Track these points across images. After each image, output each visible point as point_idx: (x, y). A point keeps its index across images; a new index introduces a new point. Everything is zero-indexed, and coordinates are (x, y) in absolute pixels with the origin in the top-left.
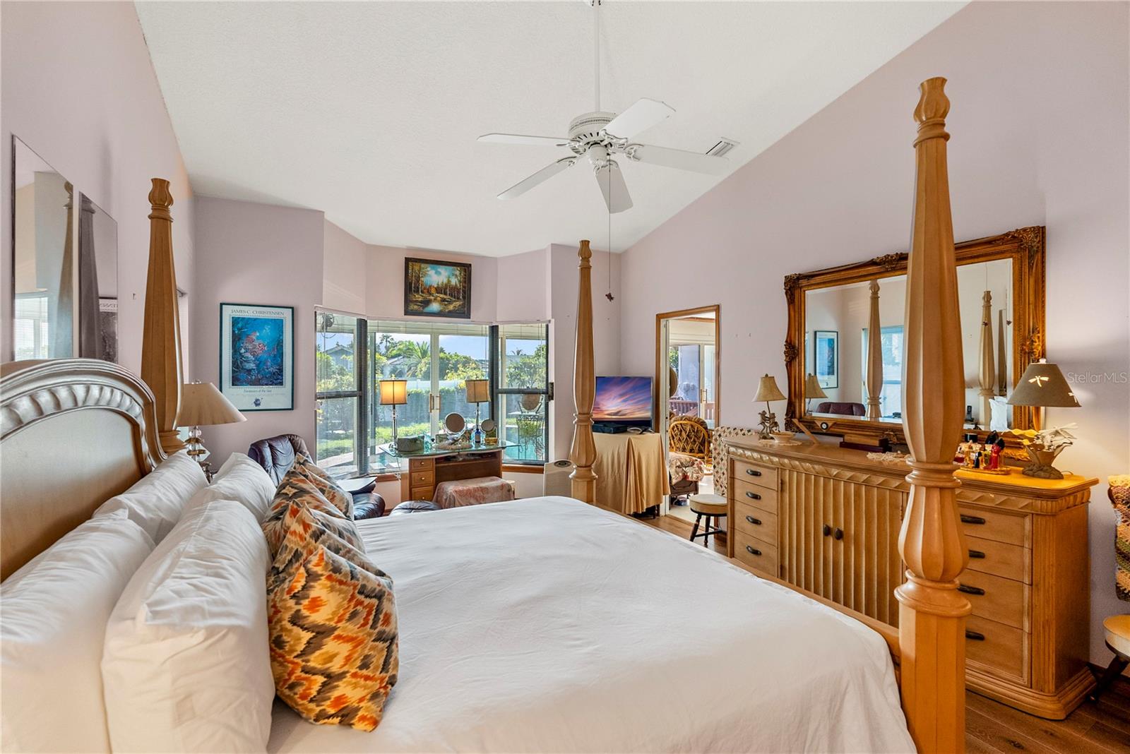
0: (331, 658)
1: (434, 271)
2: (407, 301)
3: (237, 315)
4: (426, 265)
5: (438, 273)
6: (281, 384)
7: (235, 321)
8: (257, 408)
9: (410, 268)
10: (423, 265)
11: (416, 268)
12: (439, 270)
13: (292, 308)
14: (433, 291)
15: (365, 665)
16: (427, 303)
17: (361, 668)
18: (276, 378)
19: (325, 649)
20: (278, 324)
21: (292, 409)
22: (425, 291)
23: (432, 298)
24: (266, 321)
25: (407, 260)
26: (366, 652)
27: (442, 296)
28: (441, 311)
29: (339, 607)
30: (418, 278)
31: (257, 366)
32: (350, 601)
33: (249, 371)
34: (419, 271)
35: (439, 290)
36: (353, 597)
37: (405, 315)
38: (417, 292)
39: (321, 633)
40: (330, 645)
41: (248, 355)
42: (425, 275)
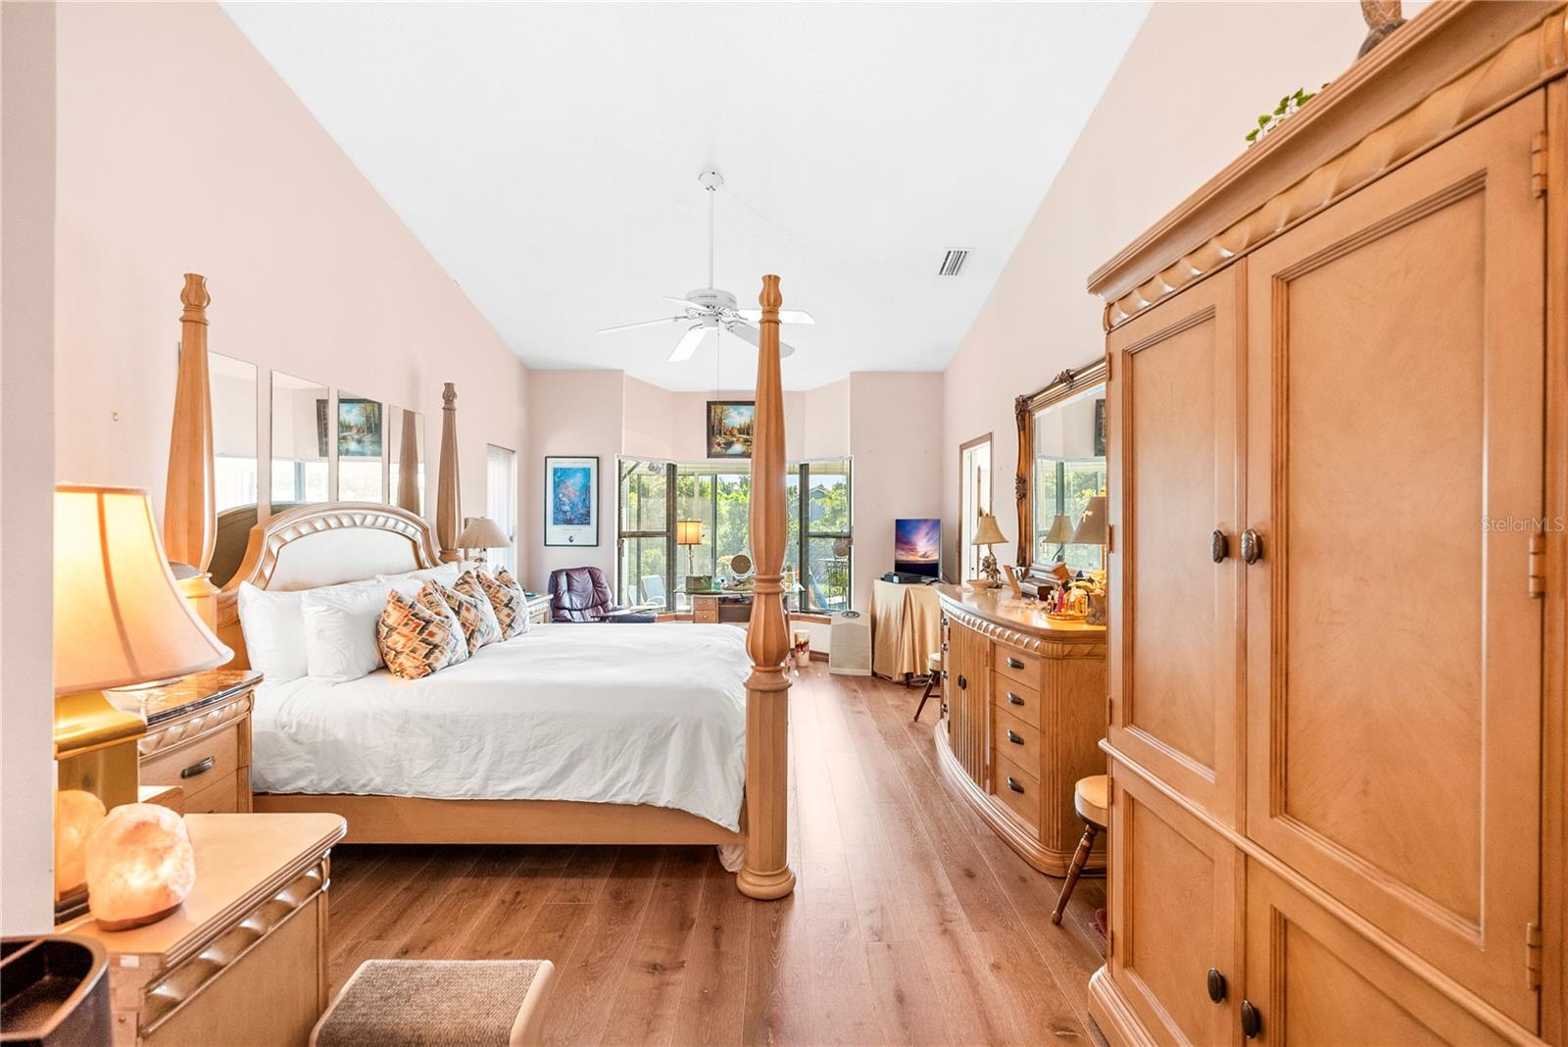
0: (396, 643)
1: (736, 412)
2: (710, 444)
3: (556, 466)
4: (729, 407)
5: (740, 414)
6: (589, 523)
7: (556, 471)
8: (571, 544)
9: (713, 411)
10: (725, 407)
11: (719, 411)
12: (742, 410)
13: (598, 458)
14: (735, 432)
15: (413, 651)
16: (729, 444)
17: (411, 652)
18: (584, 519)
19: (393, 638)
20: (587, 472)
22: (728, 433)
23: (735, 439)
24: (577, 470)
25: (709, 404)
26: (414, 645)
27: (745, 436)
28: (744, 452)
29: (399, 617)
30: (721, 420)
31: (571, 508)
32: (405, 617)
33: (565, 512)
34: (722, 413)
35: (741, 431)
36: (407, 616)
37: (708, 457)
39: (391, 629)
40: (395, 636)
41: (565, 499)
42: (727, 416)
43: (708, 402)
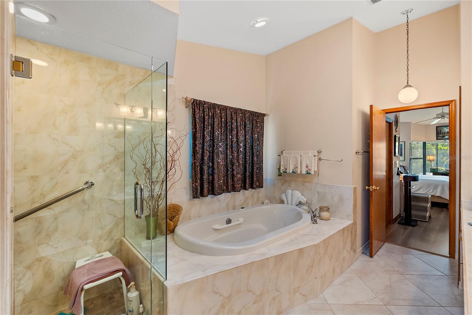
2: (437, 137)
10: (442, 127)
16: (444, 136)
21: (404, 161)
25: (437, 127)
38: (441, 134)
43: (436, 127)
